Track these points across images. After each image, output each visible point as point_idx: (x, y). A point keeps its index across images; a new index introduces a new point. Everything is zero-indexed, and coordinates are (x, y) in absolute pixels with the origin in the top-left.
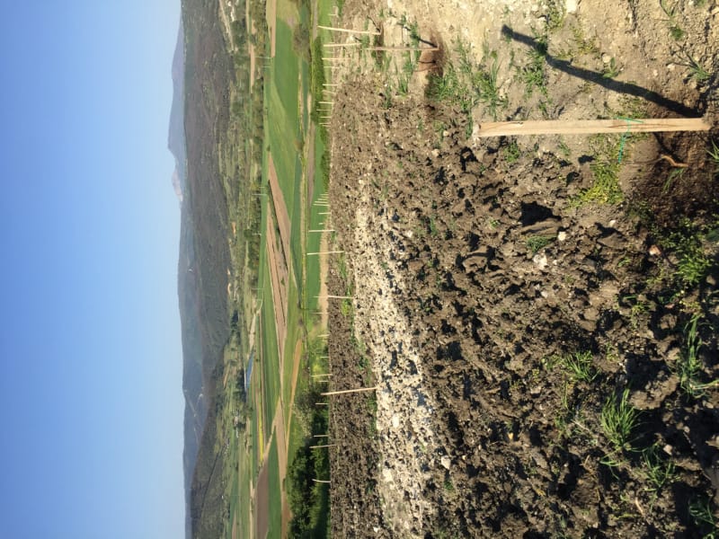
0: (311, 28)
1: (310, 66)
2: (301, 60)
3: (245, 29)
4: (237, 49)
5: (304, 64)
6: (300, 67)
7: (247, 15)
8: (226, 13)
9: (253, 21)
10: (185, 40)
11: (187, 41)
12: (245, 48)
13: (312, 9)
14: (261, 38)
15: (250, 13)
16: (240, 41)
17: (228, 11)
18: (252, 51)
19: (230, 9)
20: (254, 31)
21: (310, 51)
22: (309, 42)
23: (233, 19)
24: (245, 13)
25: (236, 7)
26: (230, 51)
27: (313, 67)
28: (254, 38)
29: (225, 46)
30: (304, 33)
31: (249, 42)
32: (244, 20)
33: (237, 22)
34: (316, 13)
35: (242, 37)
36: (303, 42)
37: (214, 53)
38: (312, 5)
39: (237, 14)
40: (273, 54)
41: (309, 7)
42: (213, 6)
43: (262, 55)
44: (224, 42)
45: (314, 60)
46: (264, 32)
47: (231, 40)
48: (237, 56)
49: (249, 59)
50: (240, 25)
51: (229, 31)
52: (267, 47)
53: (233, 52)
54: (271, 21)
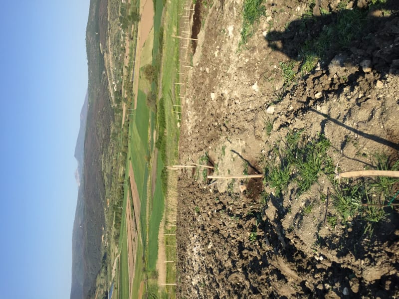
0: (158, 94)
1: (156, 115)
2: (151, 110)
3: (121, 96)
4: (116, 105)
5: (153, 113)
6: (150, 115)
7: (123, 88)
8: (112, 87)
9: (126, 91)
10: (89, 100)
11: (90, 101)
12: (121, 105)
13: (158, 83)
14: (129, 100)
15: (124, 87)
16: (118, 101)
17: (113, 86)
18: (124, 106)
19: (114, 85)
20: (126, 96)
21: (156, 106)
22: (156, 101)
23: (115, 90)
24: (121, 87)
25: (117, 84)
26: (112, 106)
27: (158, 115)
28: (125, 100)
29: (110, 103)
30: (153, 97)
31: (123, 102)
32: (121, 91)
33: (117, 92)
34: (161, 84)
35: (120, 99)
36: (152, 101)
37: (104, 107)
38: (159, 81)
39: (117, 87)
40: (135, 108)
41: (156, 83)
42: (105, 84)
43: (129, 108)
44: (110, 102)
45: (158, 111)
46: (131, 97)
47: (113, 100)
48: (116, 109)
49: (122, 110)
50: (119, 93)
51: (113, 96)
52: (132, 104)
53: (114, 107)
54: (135, 91)
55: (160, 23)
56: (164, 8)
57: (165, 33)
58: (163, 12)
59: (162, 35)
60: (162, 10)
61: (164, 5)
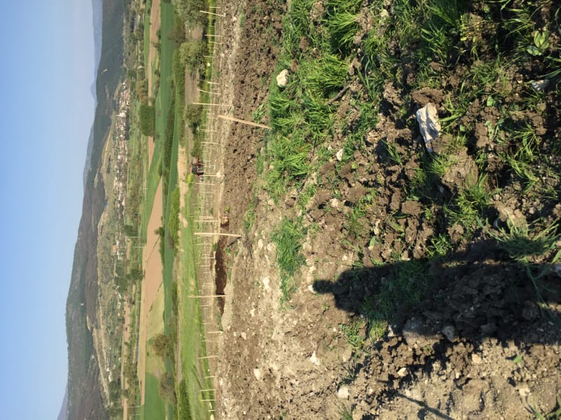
0: (176, 375)
1: (176, 408)
2: (167, 403)
3: (120, 387)
4: (112, 404)
5: (170, 406)
6: (167, 409)
7: (122, 375)
8: (105, 377)
9: (127, 379)
10: (69, 403)
11: (70, 405)
12: (119, 402)
13: (176, 359)
14: (132, 391)
15: (124, 373)
16: (115, 397)
17: (106, 375)
18: (125, 403)
19: (108, 373)
20: (127, 386)
21: (175, 394)
22: (174, 387)
24: (120, 374)
25: (113, 371)
26: (106, 407)
27: (179, 409)
28: (127, 393)
29: (102, 402)
30: (169, 380)
31: (122, 396)
32: (119, 380)
33: (113, 382)
34: (180, 360)
35: (117, 393)
36: (169, 387)
37: (92, 410)
38: (176, 355)
39: (114, 376)
40: (143, 403)
41: (173, 358)
42: (94, 374)
43: (133, 405)
44: (102, 400)
45: (179, 402)
46: (135, 386)
47: (108, 397)
48: (112, 410)
49: (123, 410)
50: (116, 384)
51: (106, 391)
52: (138, 398)
53: (109, 407)
54: (141, 376)
55: (171, 277)
56: (175, 259)
57: (179, 288)
58: (175, 264)
59: (175, 293)
60: (173, 261)
61: (175, 255)
